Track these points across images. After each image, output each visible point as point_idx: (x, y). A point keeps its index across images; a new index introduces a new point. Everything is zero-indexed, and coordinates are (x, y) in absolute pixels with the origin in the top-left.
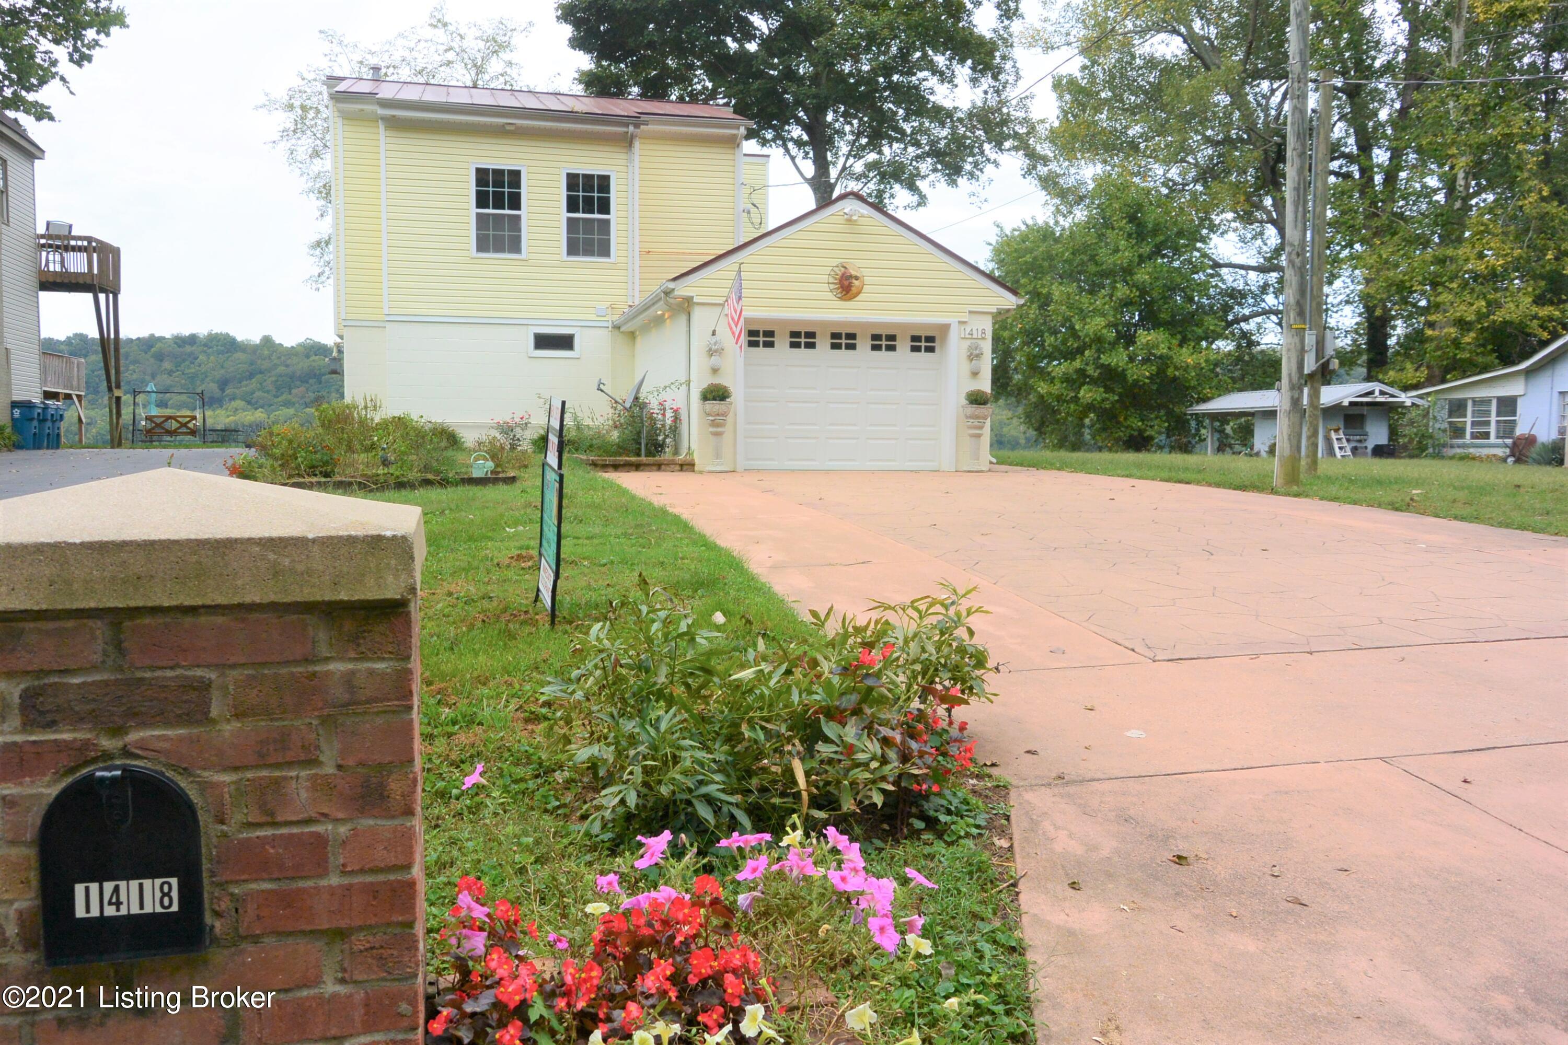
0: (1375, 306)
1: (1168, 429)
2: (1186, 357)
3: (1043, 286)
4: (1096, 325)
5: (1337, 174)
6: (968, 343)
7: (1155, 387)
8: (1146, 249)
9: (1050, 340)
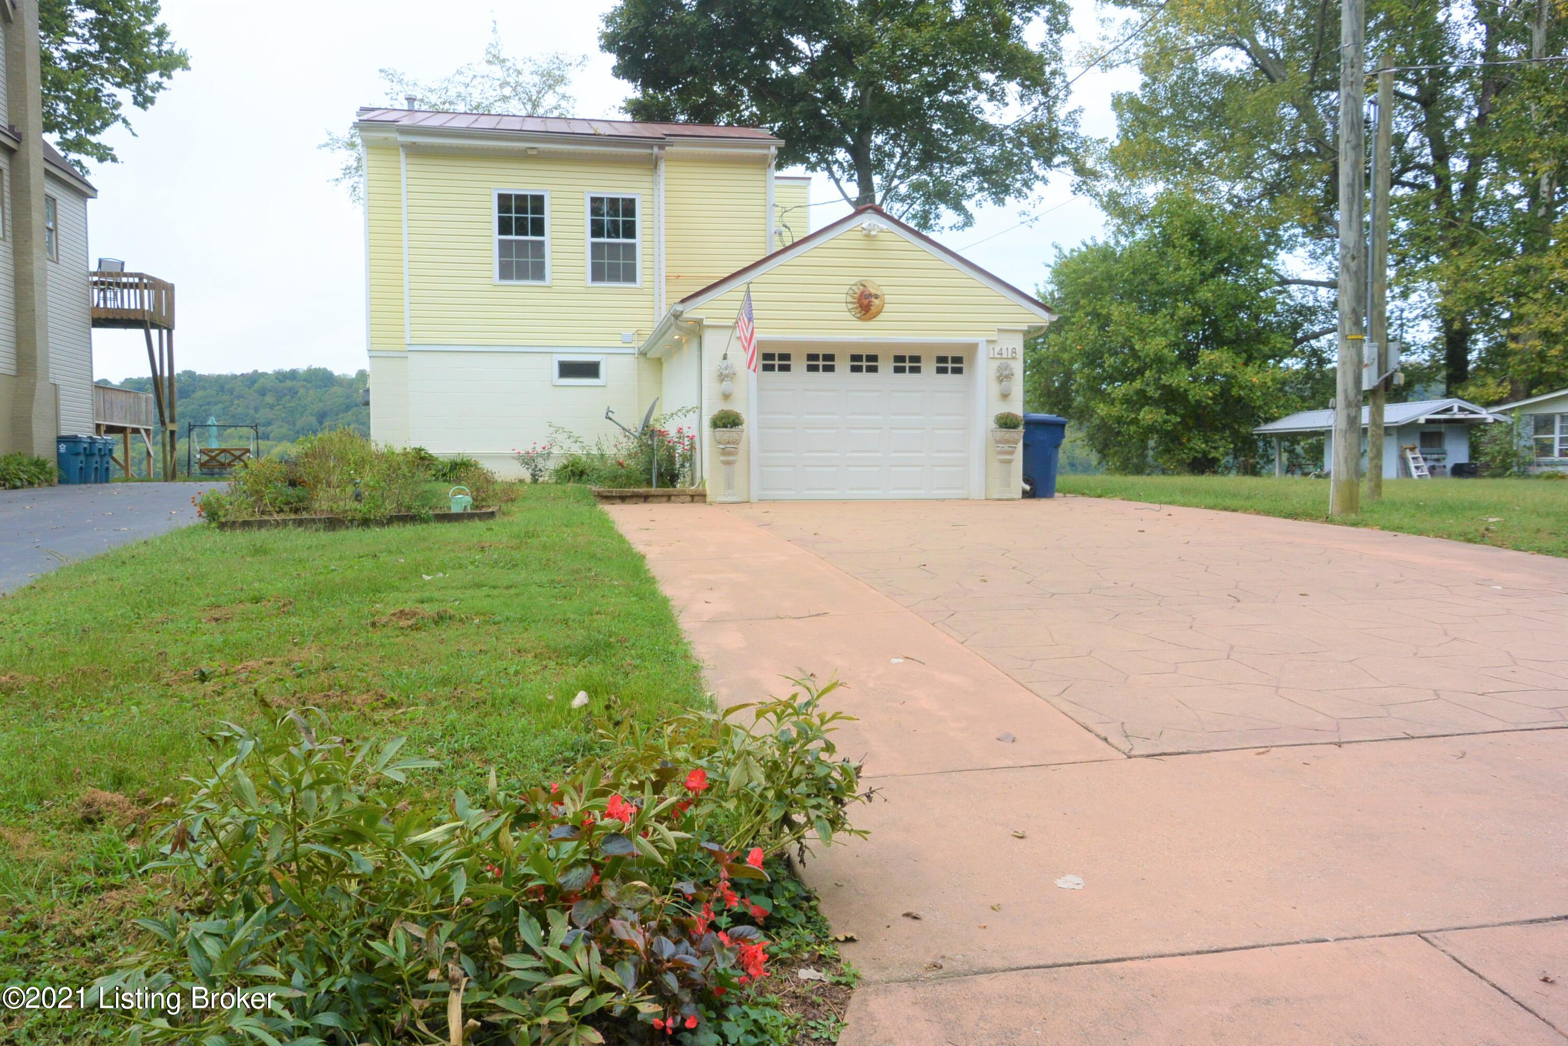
0: (1453, 320)
1: (1234, 449)
2: (1252, 375)
3: (1103, 307)
4: (1157, 344)
5: (1412, 186)
6: (998, 363)
7: (1218, 408)
8: (1208, 266)
9: (1109, 361)
